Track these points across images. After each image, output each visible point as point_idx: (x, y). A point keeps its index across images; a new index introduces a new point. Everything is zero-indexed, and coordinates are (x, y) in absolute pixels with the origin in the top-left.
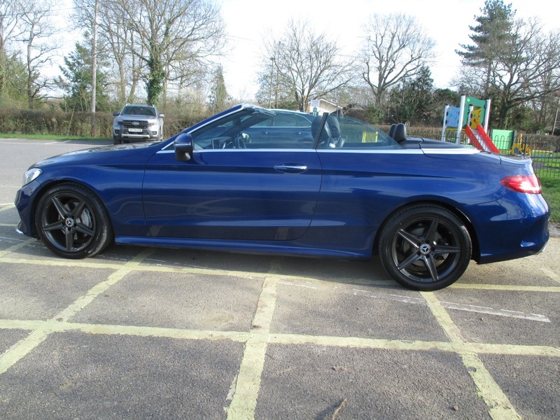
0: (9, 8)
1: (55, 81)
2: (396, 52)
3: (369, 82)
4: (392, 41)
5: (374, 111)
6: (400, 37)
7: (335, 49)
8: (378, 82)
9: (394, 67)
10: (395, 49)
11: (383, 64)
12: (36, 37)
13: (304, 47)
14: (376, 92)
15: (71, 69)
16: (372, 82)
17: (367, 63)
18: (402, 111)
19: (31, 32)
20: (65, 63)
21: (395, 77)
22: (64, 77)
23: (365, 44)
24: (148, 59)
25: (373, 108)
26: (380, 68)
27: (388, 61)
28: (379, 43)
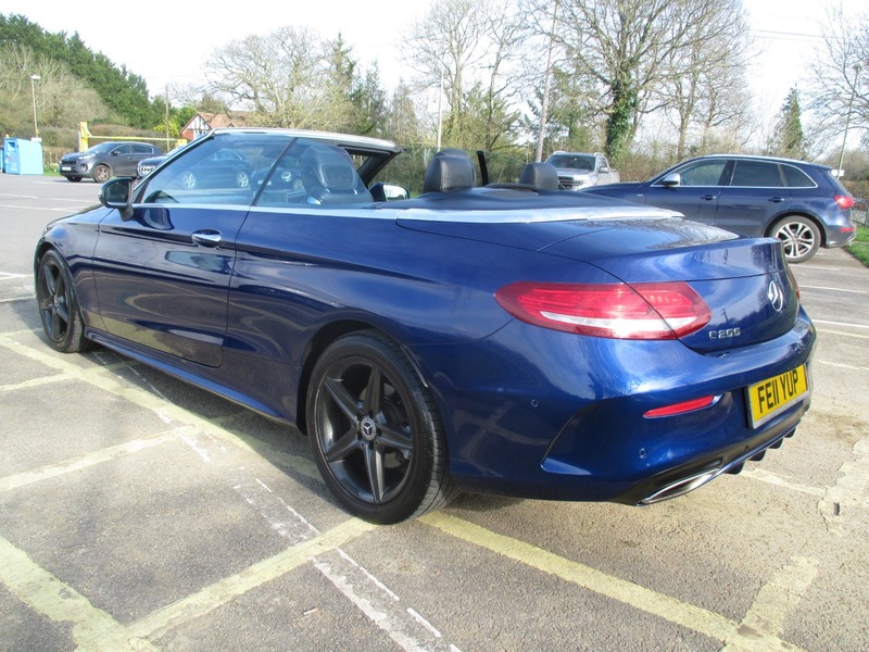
12: (503, 61)
20: (535, 95)
24: (611, 80)
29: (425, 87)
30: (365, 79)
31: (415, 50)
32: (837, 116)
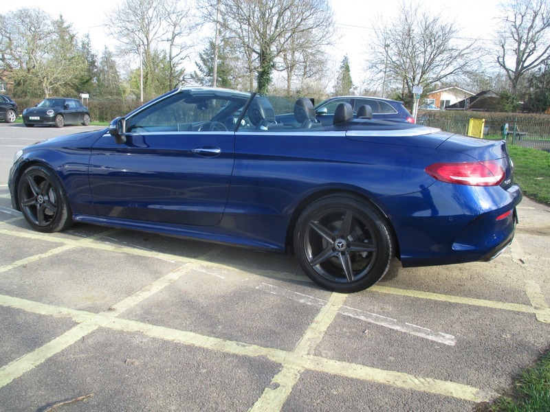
0: (155, 12)
1: (191, 75)
2: (538, 32)
3: (504, 67)
4: (533, 21)
5: (508, 98)
6: (544, 15)
7: (451, 32)
8: (515, 65)
9: (534, 49)
10: (537, 29)
11: (523, 46)
12: (177, 36)
13: (417, 31)
14: (513, 77)
15: (205, 64)
16: (508, 66)
17: (503, 46)
18: (542, 98)
19: (173, 32)
20: (200, 59)
21: (536, 60)
22: (199, 73)
23: (501, 25)
24: (259, 51)
25: (507, 95)
26: (517, 51)
27: (527, 44)
28: (518, 23)
29: (126, 53)
30: (81, 46)
31: (120, 29)
32: (382, 73)
